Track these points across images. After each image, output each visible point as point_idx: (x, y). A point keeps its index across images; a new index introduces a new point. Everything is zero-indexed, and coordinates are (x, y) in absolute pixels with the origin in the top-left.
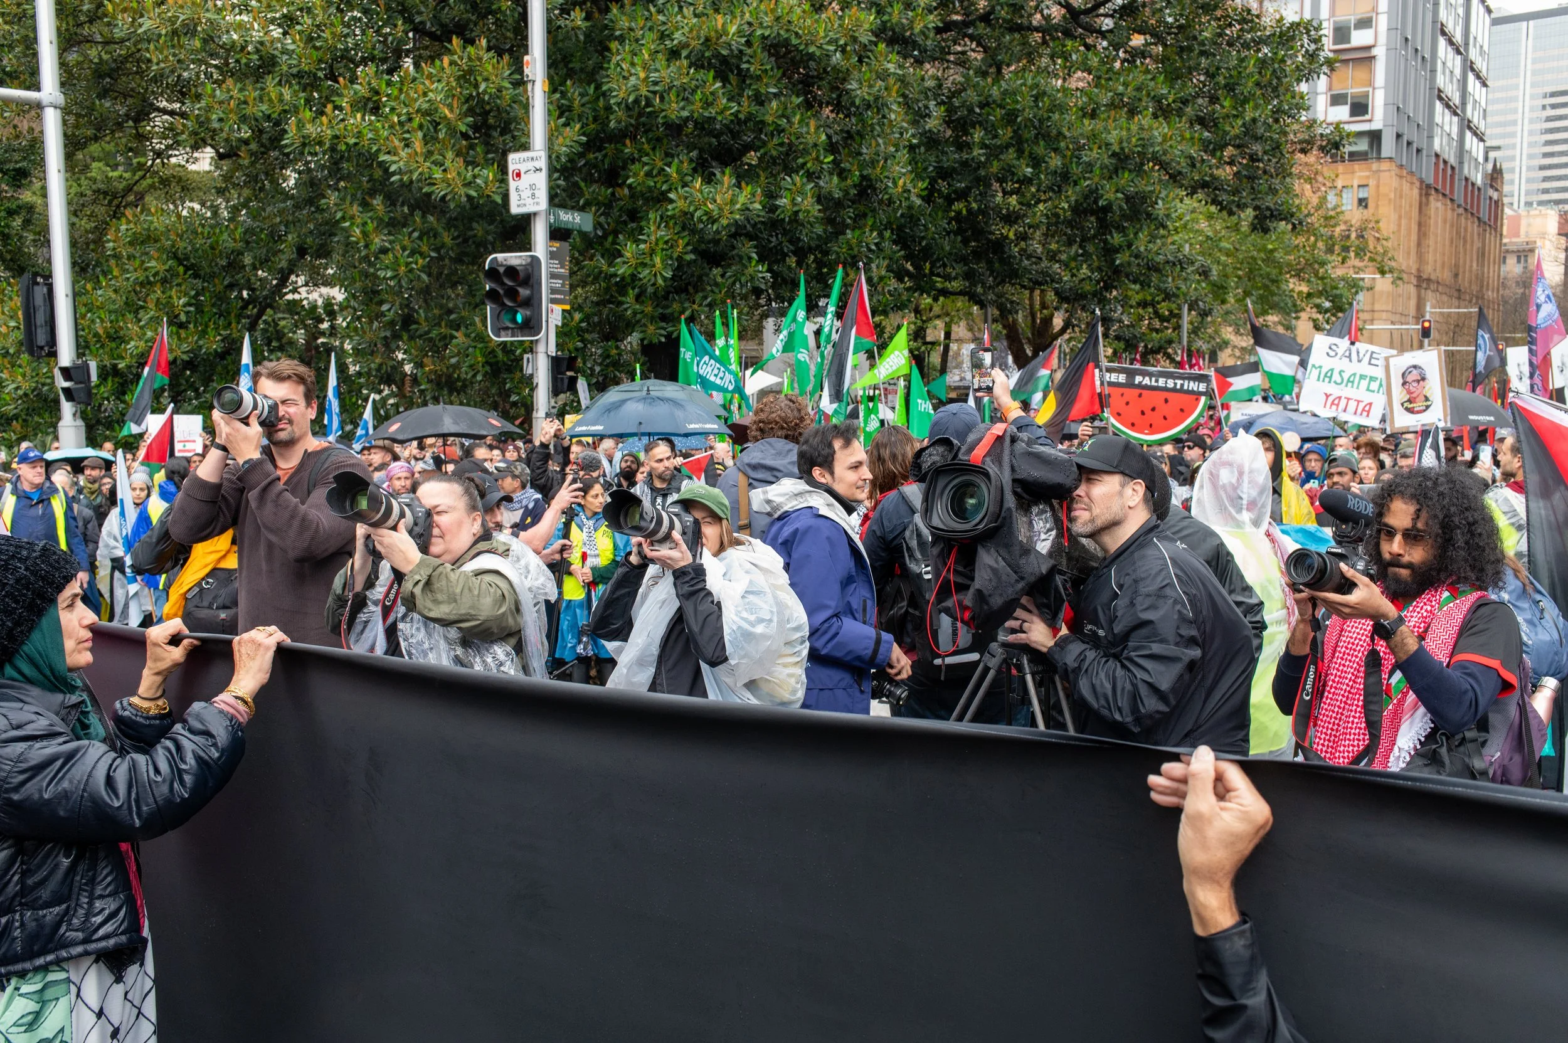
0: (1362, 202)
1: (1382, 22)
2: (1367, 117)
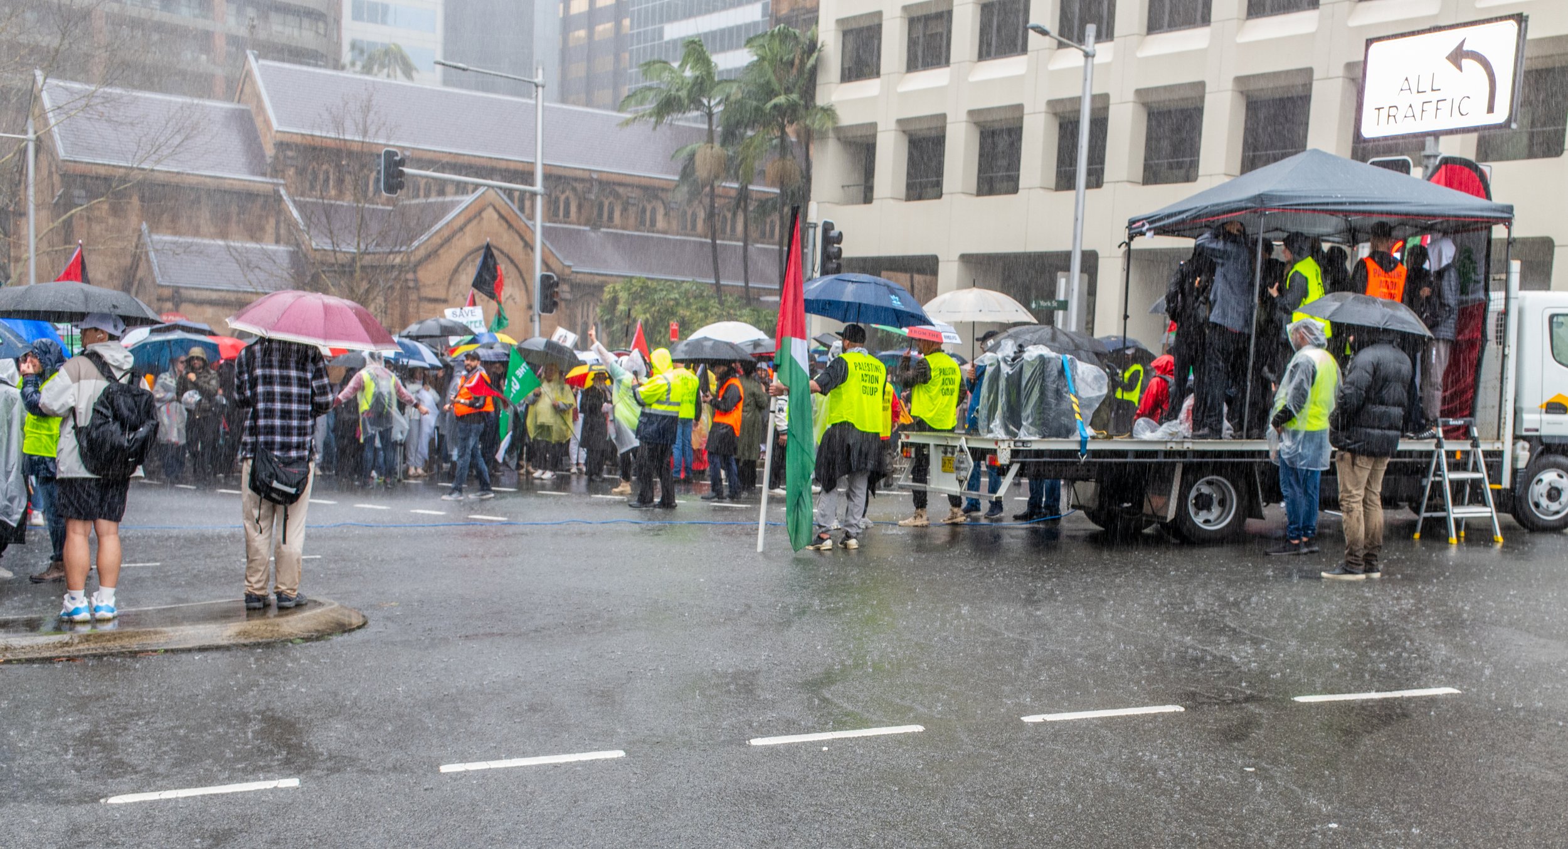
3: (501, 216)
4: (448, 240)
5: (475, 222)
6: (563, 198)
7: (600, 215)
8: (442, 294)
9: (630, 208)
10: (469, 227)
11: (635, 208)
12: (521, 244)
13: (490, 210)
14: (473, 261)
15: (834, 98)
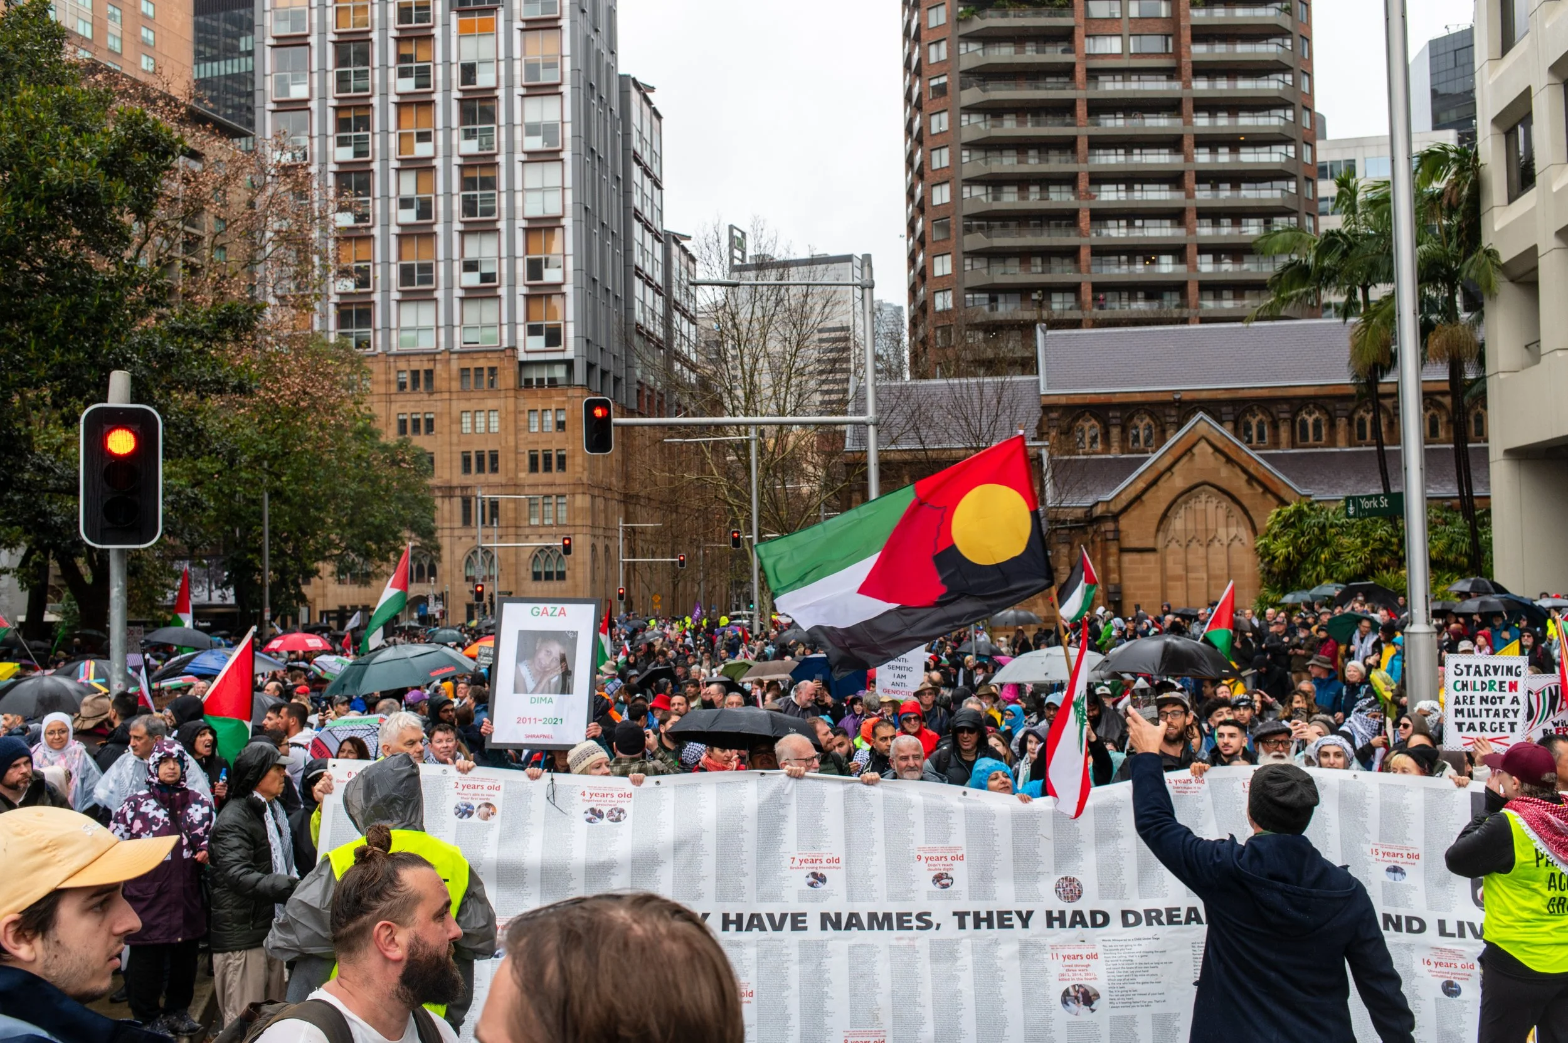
0: (561, 425)
1: (570, 261)
2: (561, 347)
3: (1216, 449)
4: (1154, 483)
5: (1185, 459)
10: (1178, 465)
12: (1244, 477)
13: (1203, 444)
14: (1186, 502)
15: (1497, 228)
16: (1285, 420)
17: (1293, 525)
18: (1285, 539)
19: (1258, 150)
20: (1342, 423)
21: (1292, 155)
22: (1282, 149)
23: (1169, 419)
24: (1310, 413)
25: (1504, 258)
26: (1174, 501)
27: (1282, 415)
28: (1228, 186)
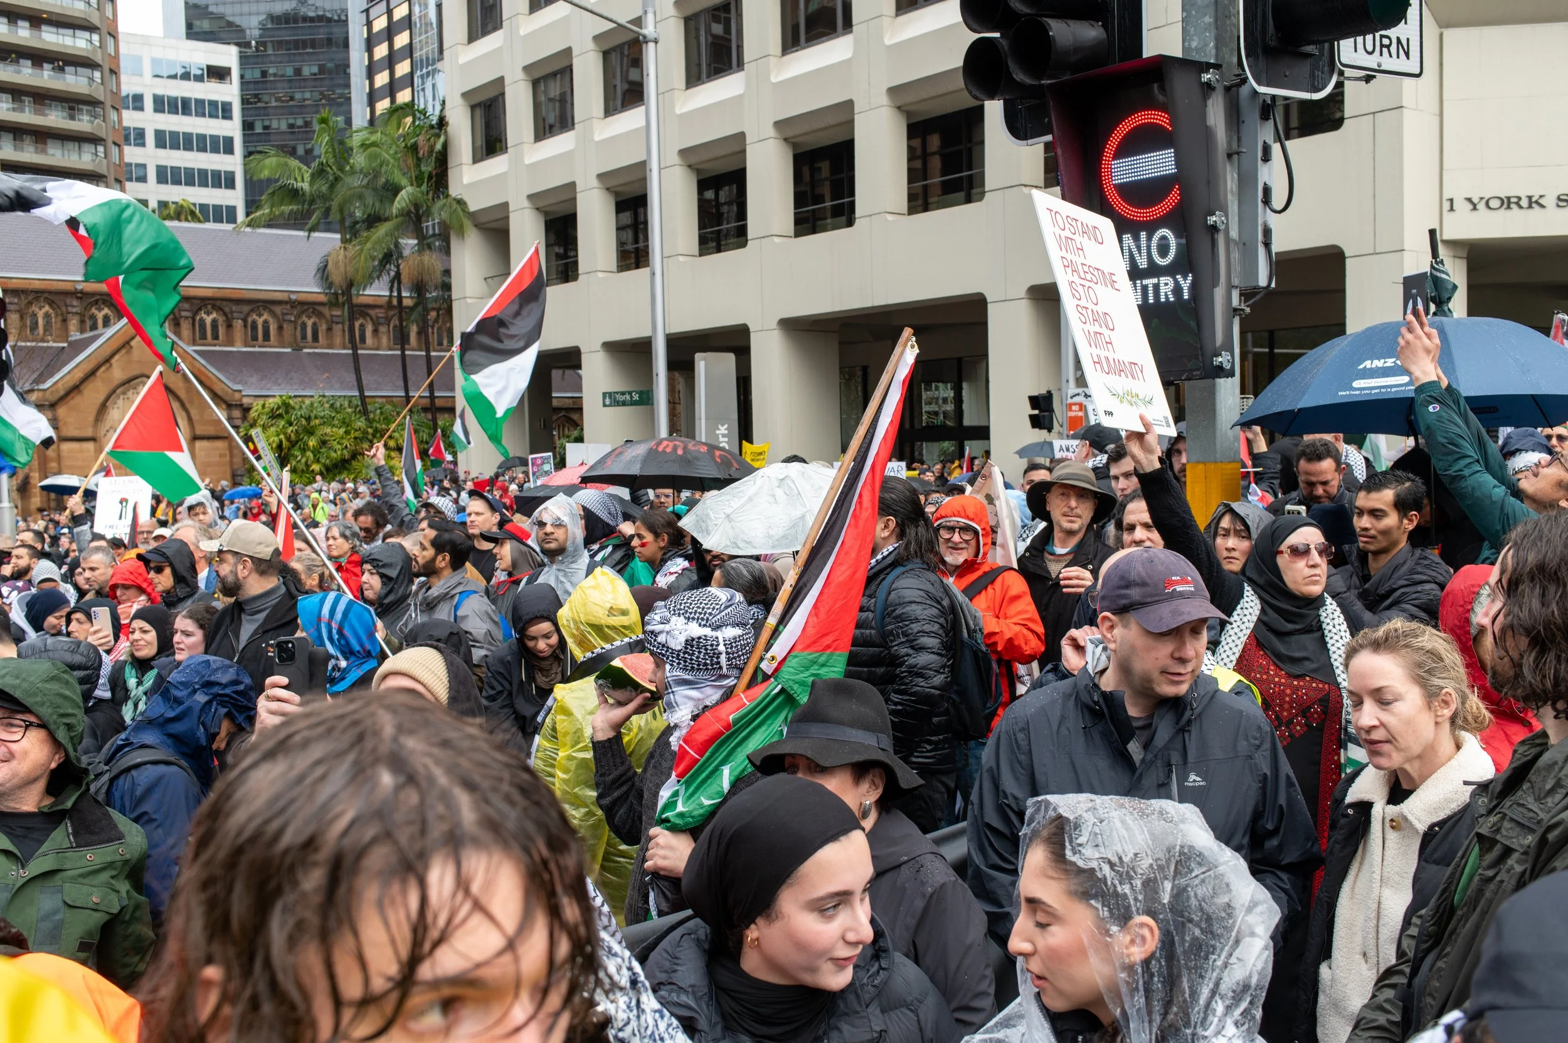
4: (92, 373)
5: (123, 351)
6: (260, 321)
7: (304, 337)
8: (89, 433)
9: (334, 326)
10: (117, 357)
11: (340, 326)
14: (124, 393)
15: (466, 180)
16: (186, 318)
17: (280, 416)
18: (273, 429)
19: (61, 31)
20: (238, 324)
21: (98, 44)
22: (87, 35)
23: (70, 309)
24: (208, 314)
25: (473, 207)
26: (114, 392)
27: (183, 314)
28: (29, 63)
